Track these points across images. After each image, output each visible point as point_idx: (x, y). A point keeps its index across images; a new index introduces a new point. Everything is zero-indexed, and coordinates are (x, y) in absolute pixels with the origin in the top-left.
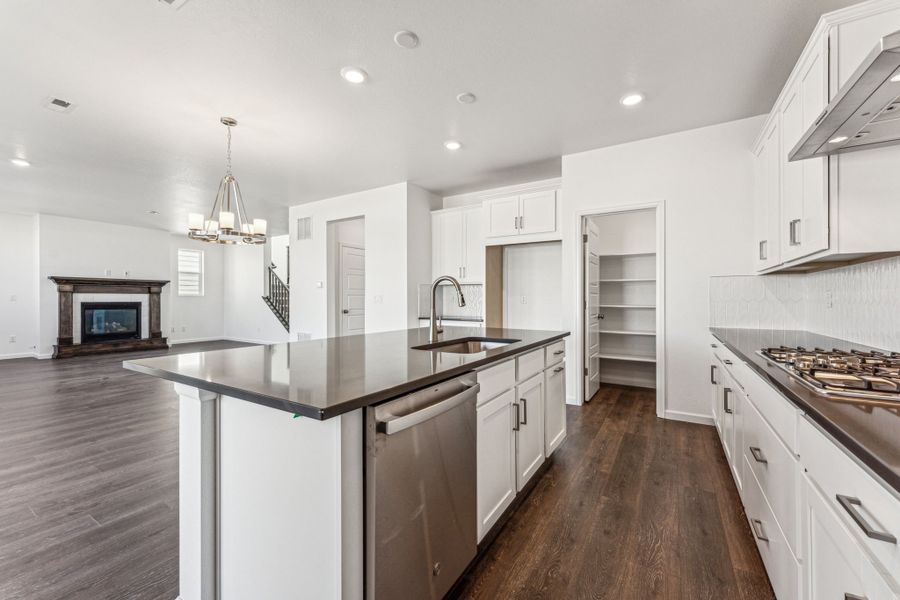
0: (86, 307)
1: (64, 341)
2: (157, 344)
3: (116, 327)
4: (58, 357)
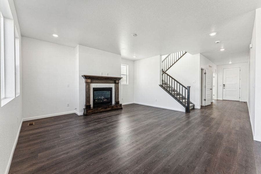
0: (95, 90)
2: (118, 107)
3: (103, 99)
4: (86, 115)
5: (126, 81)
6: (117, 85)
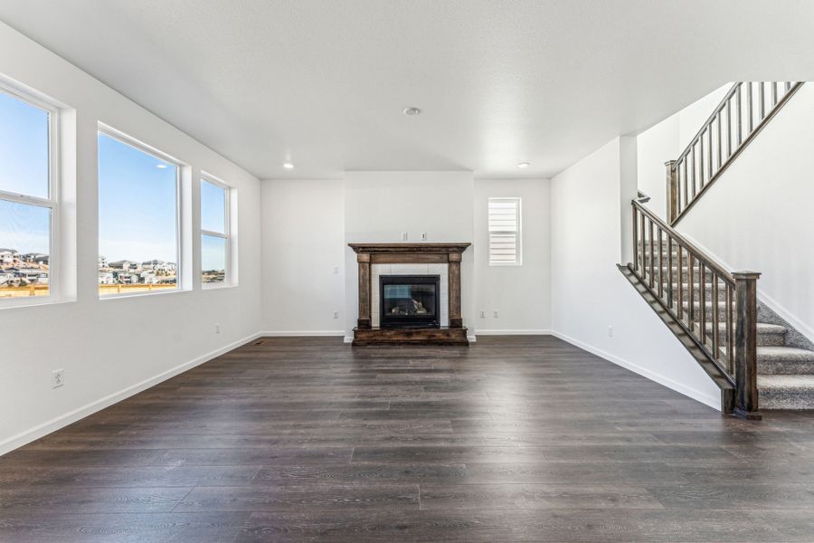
0: (386, 281)
1: (364, 324)
2: (456, 338)
4: (354, 344)
5: (514, 251)
6: (454, 267)
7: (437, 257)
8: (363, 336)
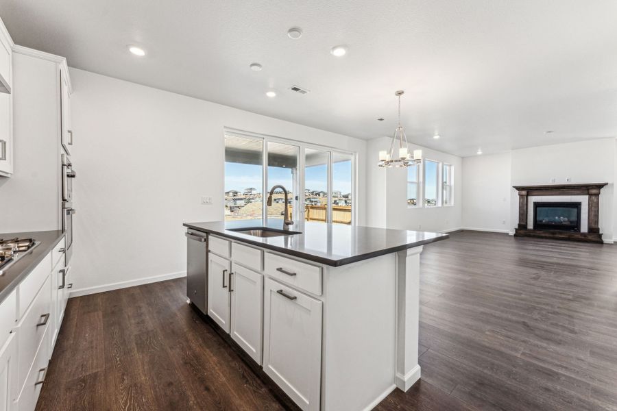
0: (537, 205)
1: (522, 226)
2: (593, 238)
3: (563, 220)
4: (515, 235)
6: (594, 197)
7: (578, 192)
8: (522, 232)
